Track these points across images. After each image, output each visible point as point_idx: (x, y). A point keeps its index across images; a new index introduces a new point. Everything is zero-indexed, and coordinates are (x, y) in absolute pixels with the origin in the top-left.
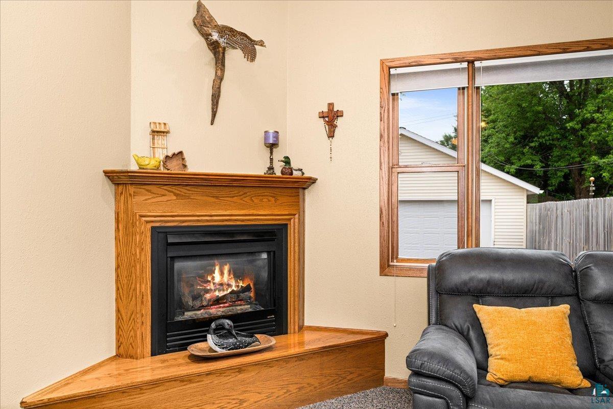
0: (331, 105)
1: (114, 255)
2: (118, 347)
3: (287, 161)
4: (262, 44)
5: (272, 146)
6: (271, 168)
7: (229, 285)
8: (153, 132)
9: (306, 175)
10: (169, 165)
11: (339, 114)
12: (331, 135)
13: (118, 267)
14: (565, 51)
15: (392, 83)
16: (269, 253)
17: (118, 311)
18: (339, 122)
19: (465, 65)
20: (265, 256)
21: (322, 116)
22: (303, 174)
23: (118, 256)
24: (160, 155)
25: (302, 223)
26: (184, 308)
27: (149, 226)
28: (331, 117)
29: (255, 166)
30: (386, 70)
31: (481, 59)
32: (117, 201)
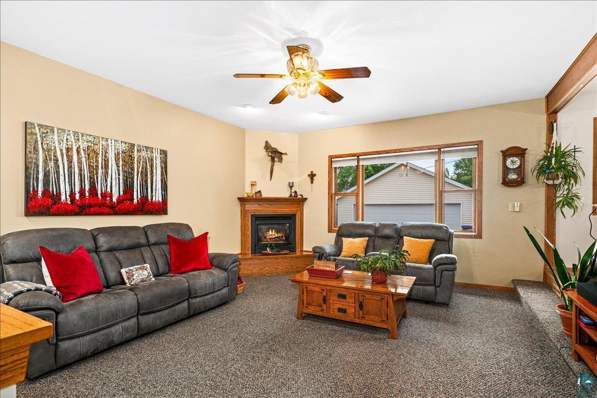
0: (312, 172)
1: (240, 223)
2: (242, 251)
3: (296, 192)
4: (286, 154)
5: (291, 187)
6: (291, 195)
7: (275, 235)
8: (252, 185)
9: (304, 197)
10: (257, 195)
11: (315, 175)
12: (312, 182)
13: (241, 226)
14: (388, 153)
15: (333, 164)
16: (289, 224)
17: (242, 240)
18: (315, 178)
19: (356, 157)
20: (288, 225)
21: (309, 175)
22: (302, 196)
23: (241, 223)
24: (254, 192)
25: (302, 214)
26: (262, 241)
27: (250, 214)
28: (312, 176)
29: (285, 194)
30: (330, 159)
31: (361, 156)
32: (241, 206)
